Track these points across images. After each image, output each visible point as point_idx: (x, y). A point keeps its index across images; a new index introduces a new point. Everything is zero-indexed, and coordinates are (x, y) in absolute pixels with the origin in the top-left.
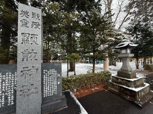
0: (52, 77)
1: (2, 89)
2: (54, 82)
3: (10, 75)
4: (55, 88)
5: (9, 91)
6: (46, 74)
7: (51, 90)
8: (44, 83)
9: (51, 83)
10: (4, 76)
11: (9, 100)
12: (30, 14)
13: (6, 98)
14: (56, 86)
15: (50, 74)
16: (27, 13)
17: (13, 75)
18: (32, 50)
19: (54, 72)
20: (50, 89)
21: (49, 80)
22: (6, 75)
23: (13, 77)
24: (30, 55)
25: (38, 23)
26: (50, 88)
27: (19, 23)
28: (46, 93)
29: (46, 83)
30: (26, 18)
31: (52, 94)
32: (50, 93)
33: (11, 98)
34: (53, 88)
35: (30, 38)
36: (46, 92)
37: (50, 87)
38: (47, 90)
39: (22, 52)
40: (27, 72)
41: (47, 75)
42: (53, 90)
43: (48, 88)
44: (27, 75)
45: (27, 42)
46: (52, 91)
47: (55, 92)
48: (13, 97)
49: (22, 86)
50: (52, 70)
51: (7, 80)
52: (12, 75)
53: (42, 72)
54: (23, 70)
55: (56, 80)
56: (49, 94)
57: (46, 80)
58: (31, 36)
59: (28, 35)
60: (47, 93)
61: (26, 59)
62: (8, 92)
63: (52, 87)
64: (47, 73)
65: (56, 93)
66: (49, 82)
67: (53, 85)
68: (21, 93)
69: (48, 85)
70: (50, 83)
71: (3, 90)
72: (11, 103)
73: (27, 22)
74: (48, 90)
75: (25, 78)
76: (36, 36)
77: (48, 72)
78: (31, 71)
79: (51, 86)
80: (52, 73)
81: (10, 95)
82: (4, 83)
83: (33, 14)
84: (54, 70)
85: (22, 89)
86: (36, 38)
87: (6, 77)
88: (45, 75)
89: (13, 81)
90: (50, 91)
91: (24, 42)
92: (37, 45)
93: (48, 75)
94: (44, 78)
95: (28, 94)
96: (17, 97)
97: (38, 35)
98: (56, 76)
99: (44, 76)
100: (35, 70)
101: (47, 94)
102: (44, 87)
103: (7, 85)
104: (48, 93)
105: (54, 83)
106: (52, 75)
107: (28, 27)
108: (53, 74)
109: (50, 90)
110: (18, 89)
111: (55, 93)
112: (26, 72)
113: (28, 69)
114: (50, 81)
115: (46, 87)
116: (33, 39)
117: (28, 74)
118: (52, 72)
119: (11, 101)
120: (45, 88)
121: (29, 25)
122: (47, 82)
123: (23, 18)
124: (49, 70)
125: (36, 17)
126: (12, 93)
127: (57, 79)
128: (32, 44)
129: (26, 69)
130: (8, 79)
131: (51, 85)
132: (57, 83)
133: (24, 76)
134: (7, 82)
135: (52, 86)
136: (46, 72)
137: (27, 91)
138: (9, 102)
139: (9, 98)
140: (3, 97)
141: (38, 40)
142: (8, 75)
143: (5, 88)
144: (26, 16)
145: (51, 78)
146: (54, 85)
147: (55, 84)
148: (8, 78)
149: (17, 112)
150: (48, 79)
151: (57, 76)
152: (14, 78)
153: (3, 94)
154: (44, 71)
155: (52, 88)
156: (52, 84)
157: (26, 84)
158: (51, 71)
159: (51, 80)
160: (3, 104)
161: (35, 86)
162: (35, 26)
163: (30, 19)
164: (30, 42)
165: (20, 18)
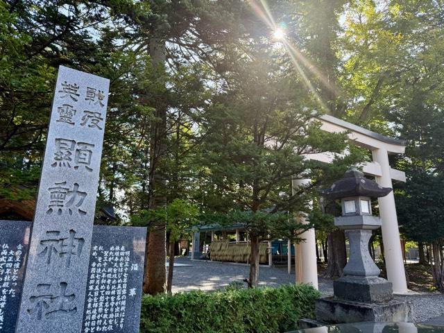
0: (115, 270)
2: (119, 286)
3: (5, 252)
4: (120, 306)
6: (100, 259)
7: (109, 313)
8: (91, 288)
9: (110, 290)
12: (83, 92)
14: (124, 303)
15: (110, 259)
16: (76, 88)
17: (11, 252)
18: (76, 184)
19: (122, 254)
20: (106, 310)
21: (107, 279)
23: (10, 259)
24: (68, 198)
25: (97, 115)
26: (107, 305)
27: (55, 114)
28: (91, 321)
29: (97, 288)
30: (71, 102)
31: (110, 328)
32: (105, 322)
34: (115, 307)
35: (74, 152)
36: (94, 317)
37: (105, 301)
38: (95, 311)
39: (50, 189)
40: (56, 246)
41: (102, 262)
42: (114, 313)
43: (101, 304)
44: (53, 253)
45: (66, 162)
46: (112, 316)
47: (119, 319)
49: (38, 286)
50: (118, 248)
52: (9, 251)
54: (45, 237)
55: (125, 280)
56: (101, 326)
57: (96, 279)
58: (76, 147)
59: (70, 144)
60: (96, 320)
61: (58, 208)
63: (112, 304)
64: (102, 255)
65: (121, 326)
67: (116, 295)
68: (32, 305)
69: (100, 294)
70: (106, 290)
73: (73, 112)
74: (100, 310)
75: (49, 262)
76: (89, 148)
77: (106, 253)
78: (65, 242)
79: (110, 301)
80: (117, 259)
83: (90, 91)
84: (123, 248)
85: (36, 293)
86: (88, 153)
88: (97, 263)
89: (8, 271)
90: (105, 316)
91: (58, 163)
92: (89, 173)
93: (105, 264)
94: (93, 270)
95: (50, 310)
96: (21, 316)
97: (94, 145)
98: (126, 269)
99: (94, 264)
100: (76, 243)
101: (93, 324)
102: (90, 300)
104: (99, 322)
105: (119, 292)
106: (116, 265)
107: (74, 124)
108: (119, 262)
109: (104, 313)
110: (27, 291)
111: (119, 323)
112: (51, 243)
113: (58, 238)
114: (109, 281)
115: (95, 299)
116: (82, 156)
117: (56, 251)
118: (117, 254)
120: (92, 303)
122: (100, 285)
123: (65, 101)
124: (107, 248)
125: (96, 99)
127: (129, 278)
128: (76, 167)
129: (53, 236)
131: (110, 296)
132: (128, 292)
135: (112, 298)
136: (100, 254)
137: (48, 301)
141: (94, 159)
144: (74, 96)
145: (113, 273)
146: (118, 298)
147: (121, 295)
150: (104, 275)
151: (129, 267)
152: (14, 263)
155: (110, 307)
156: (113, 292)
157: (48, 281)
158: (114, 251)
159: (112, 279)
161: (70, 290)
162: (89, 122)
163: (81, 105)
164: (73, 164)
165: (58, 100)
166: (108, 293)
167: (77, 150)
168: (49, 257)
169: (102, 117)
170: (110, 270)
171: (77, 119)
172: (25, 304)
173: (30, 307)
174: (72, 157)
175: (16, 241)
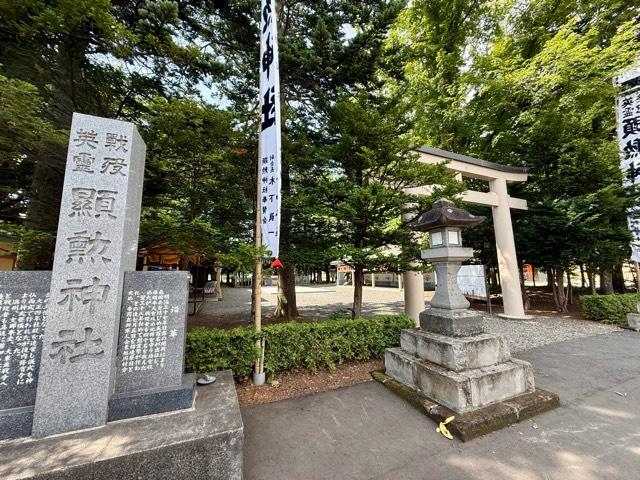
0: (153, 313)
1: (8, 336)
2: (158, 328)
3: (32, 301)
4: (159, 347)
5: (25, 344)
6: (136, 303)
7: (148, 353)
8: (127, 331)
9: (149, 332)
10: (17, 301)
11: (23, 369)
12: (102, 138)
13: (15, 365)
14: (164, 343)
15: (147, 303)
16: (93, 135)
17: (39, 301)
18: (98, 233)
19: (160, 297)
20: (144, 351)
21: (144, 321)
22: (21, 300)
23: (39, 307)
24: (89, 247)
25: (120, 161)
26: (145, 346)
27: (70, 164)
28: (129, 361)
29: (134, 331)
30: (88, 149)
31: (150, 367)
32: (144, 362)
33: (27, 365)
34: (154, 348)
35: (94, 201)
36: (131, 358)
37: (143, 343)
38: (132, 352)
39: (69, 239)
40: (79, 294)
41: (139, 306)
42: (153, 353)
43: (139, 346)
44: (75, 300)
45: (85, 211)
46: (151, 356)
47: (159, 359)
48: (33, 361)
49: (61, 332)
50: (155, 292)
51: (22, 313)
52: (36, 300)
53: (124, 296)
54: (66, 286)
55: (165, 322)
56: (140, 366)
57: (132, 322)
58: (97, 195)
59: (89, 193)
60: (134, 360)
61: (78, 257)
63: (151, 345)
64: (139, 300)
65: (162, 365)
66: (144, 326)
67: (155, 337)
68: (55, 350)
69: (137, 336)
70: (144, 332)
71: (10, 339)
72: (25, 377)
73: (91, 160)
74: (138, 351)
75: (71, 310)
76: (111, 195)
77: (143, 298)
78: (90, 289)
79: (149, 342)
80: (154, 303)
81: (26, 356)
82: (13, 320)
83: (111, 137)
84: (161, 292)
85: (59, 339)
86: (110, 201)
87: (20, 304)
88: (133, 306)
89: (37, 318)
90: (144, 356)
91: (77, 212)
92: (113, 221)
93: (142, 308)
94: (129, 314)
95: (74, 354)
96: (43, 361)
97: (116, 193)
98: (166, 312)
99: (130, 309)
100: (102, 289)
101: (132, 364)
102: (127, 342)
103: (21, 326)
104: (138, 362)
105: (158, 334)
106: (154, 308)
107: (92, 172)
108: (157, 306)
109: (142, 353)
110: (49, 337)
111: (159, 363)
112: (75, 292)
113: (81, 286)
114: (147, 324)
115: (132, 341)
116: (104, 204)
117: (79, 300)
118: (155, 298)
119: (26, 372)
120: (130, 344)
122: (138, 327)
123: (81, 149)
124: (143, 292)
125: (118, 144)
126: (33, 349)
127: (169, 320)
128: (97, 216)
129: (74, 284)
130: (27, 310)
131: (149, 337)
132: (169, 333)
133: (68, 303)
134: (21, 319)
135: (151, 340)
136: (136, 298)
137: (72, 346)
138: (21, 375)
139: (23, 362)
140: (7, 358)
141: (118, 206)
142: (28, 298)
143: (15, 336)
144: (91, 143)
145: (151, 316)
146: (158, 339)
147: (161, 337)
148: (25, 307)
149: (38, 402)
150: (141, 318)
151: (169, 310)
152: (42, 310)
153: (8, 351)
154: (130, 293)
155: (149, 348)
156: (152, 334)
157: (71, 327)
158: (152, 295)
159: (150, 322)
160: (5, 377)
161: (95, 335)
162: (111, 168)
163: (101, 152)
164: (94, 213)
165: (73, 149)
166: (146, 335)
167: (98, 198)
168: (71, 304)
169: (125, 163)
170: (147, 313)
171: (97, 166)
172: (47, 349)
173: (53, 353)
174: (92, 206)
175: (43, 290)
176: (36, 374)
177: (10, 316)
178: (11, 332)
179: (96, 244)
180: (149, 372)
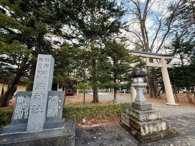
0: (55, 102)
3: (28, 98)
6: (51, 99)
7: (53, 112)
8: (49, 106)
10: (25, 99)
11: (25, 115)
12: (44, 60)
13: (24, 114)
14: (57, 110)
16: (42, 59)
17: (30, 98)
18: (42, 82)
20: (52, 112)
23: (29, 100)
24: (40, 85)
25: (48, 64)
27: (37, 66)
29: (50, 106)
31: (54, 116)
34: (55, 111)
35: (42, 74)
36: (49, 113)
39: (36, 84)
43: (51, 110)
44: (37, 99)
45: (40, 77)
46: (54, 113)
47: (56, 114)
48: (27, 113)
49: (34, 106)
50: (55, 96)
53: (48, 97)
54: (35, 95)
55: (57, 104)
56: (51, 115)
58: (43, 73)
59: (41, 72)
61: (38, 88)
62: (25, 110)
63: (54, 110)
64: (51, 98)
66: (52, 105)
69: (51, 108)
71: (23, 108)
72: (26, 117)
74: (51, 111)
75: (36, 101)
76: (46, 73)
77: (52, 98)
78: (40, 96)
79: (53, 109)
80: (55, 99)
81: (26, 112)
82: (24, 103)
83: (46, 59)
84: (57, 96)
85: (33, 108)
87: (26, 99)
89: (29, 103)
90: (52, 113)
91: (38, 77)
92: (46, 79)
94: (49, 102)
95: (36, 112)
96: (30, 113)
100: (43, 96)
101: (49, 115)
102: (48, 109)
103: (26, 104)
105: (56, 107)
110: (31, 107)
112: (37, 96)
114: (53, 105)
116: (44, 75)
118: (55, 98)
119: (26, 116)
120: (49, 110)
121: (43, 66)
122: (51, 105)
123: (40, 62)
124: (53, 97)
125: (48, 60)
126: (28, 110)
128: (43, 78)
129: (37, 95)
130: (27, 101)
132: (58, 107)
133: (35, 99)
134: (26, 103)
135: (54, 109)
137: (36, 109)
138: (25, 116)
139: (25, 113)
140: (22, 112)
141: (47, 75)
142: (27, 98)
143: (24, 107)
144: (42, 61)
146: (56, 109)
149: (28, 123)
150: (52, 103)
151: (58, 101)
153: (23, 110)
154: (50, 96)
156: (54, 107)
157: (36, 105)
160: (22, 117)
161: (41, 107)
162: (46, 66)
163: (44, 62)
165: (38, 63)
166: (53, 107)
170: (53, 102)
172: (30, 110)
173: (32, 111)
174: (42, 75)
175: (30, 96)
176: (28, 117)
177: (23, 102)
178: (24, 106)
179: (42, 84)
180: (53, 117)
